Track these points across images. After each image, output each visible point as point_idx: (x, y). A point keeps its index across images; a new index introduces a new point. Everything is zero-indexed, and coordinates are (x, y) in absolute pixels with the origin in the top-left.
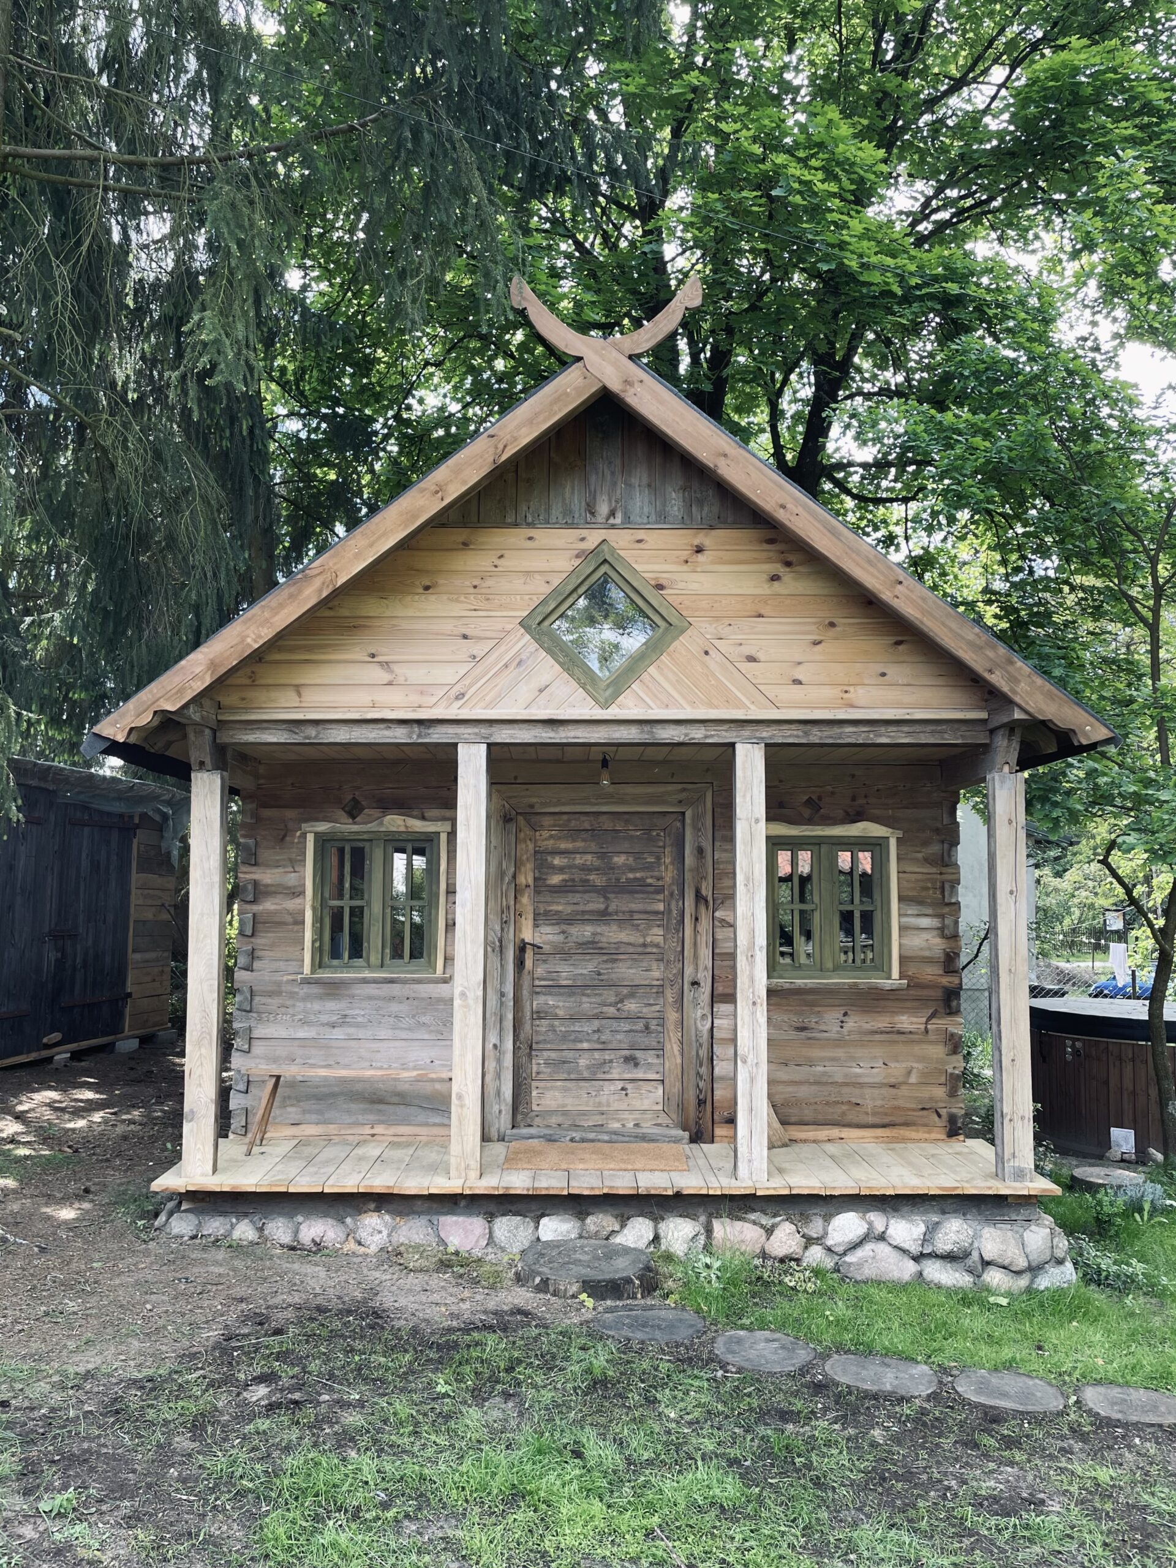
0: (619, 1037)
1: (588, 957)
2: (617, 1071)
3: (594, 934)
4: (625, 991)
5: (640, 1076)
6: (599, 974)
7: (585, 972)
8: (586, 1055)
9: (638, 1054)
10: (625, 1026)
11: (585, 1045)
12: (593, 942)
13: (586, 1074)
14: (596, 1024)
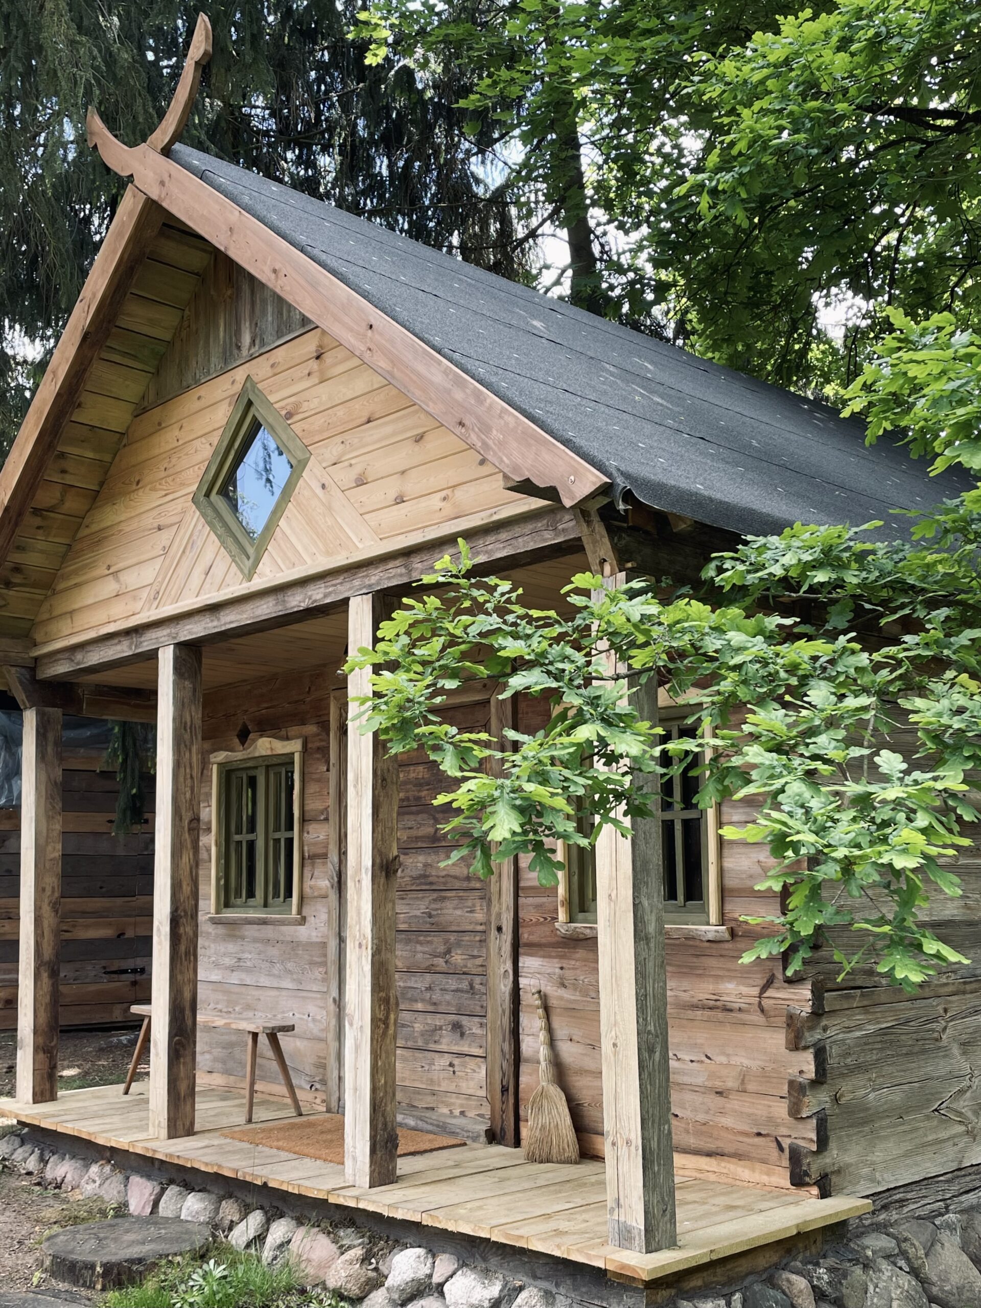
0: (448, 997)
1: (420, 895)
2: (447, 1042)
3: (426, 865)
4: (452, 938)
5: (465, 1049)
6: (430, 916)
7: (418, 913)
8: (421, 1017)
9: (465, 1021)
10: (452, 983)
11: (420, 1006)
12: (425, 876)
13: (420, 1043)
14: (428, 977)
